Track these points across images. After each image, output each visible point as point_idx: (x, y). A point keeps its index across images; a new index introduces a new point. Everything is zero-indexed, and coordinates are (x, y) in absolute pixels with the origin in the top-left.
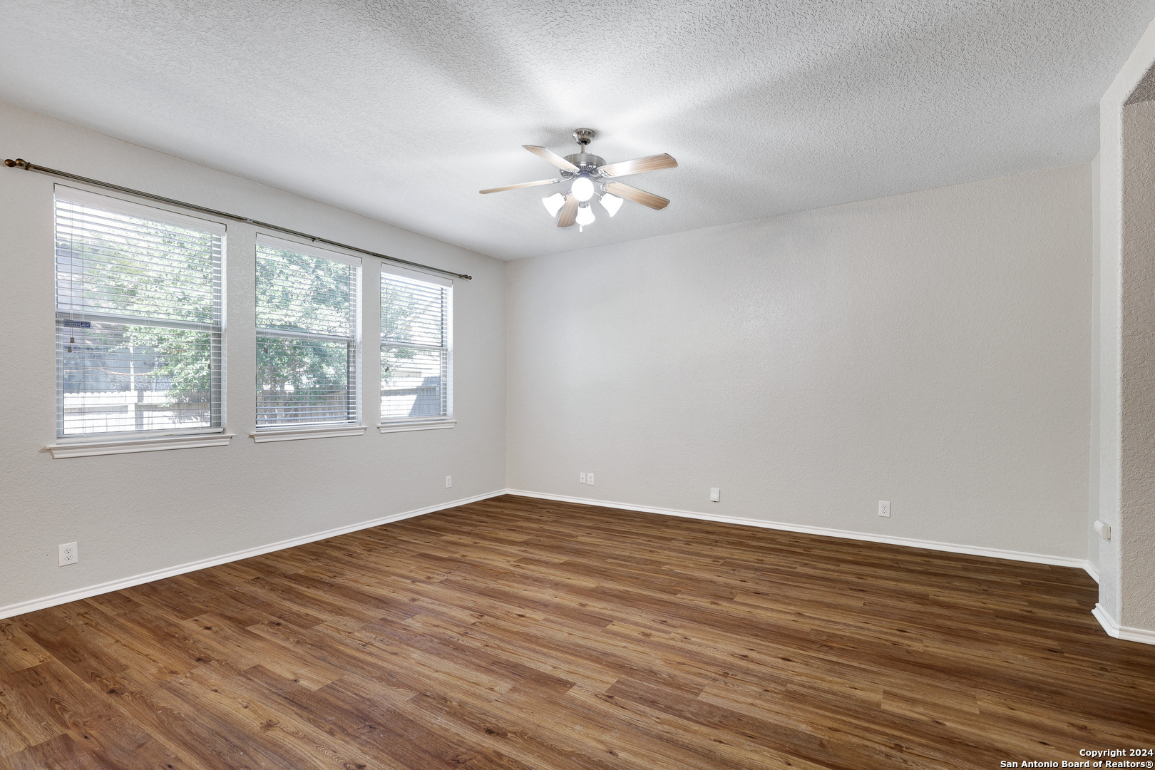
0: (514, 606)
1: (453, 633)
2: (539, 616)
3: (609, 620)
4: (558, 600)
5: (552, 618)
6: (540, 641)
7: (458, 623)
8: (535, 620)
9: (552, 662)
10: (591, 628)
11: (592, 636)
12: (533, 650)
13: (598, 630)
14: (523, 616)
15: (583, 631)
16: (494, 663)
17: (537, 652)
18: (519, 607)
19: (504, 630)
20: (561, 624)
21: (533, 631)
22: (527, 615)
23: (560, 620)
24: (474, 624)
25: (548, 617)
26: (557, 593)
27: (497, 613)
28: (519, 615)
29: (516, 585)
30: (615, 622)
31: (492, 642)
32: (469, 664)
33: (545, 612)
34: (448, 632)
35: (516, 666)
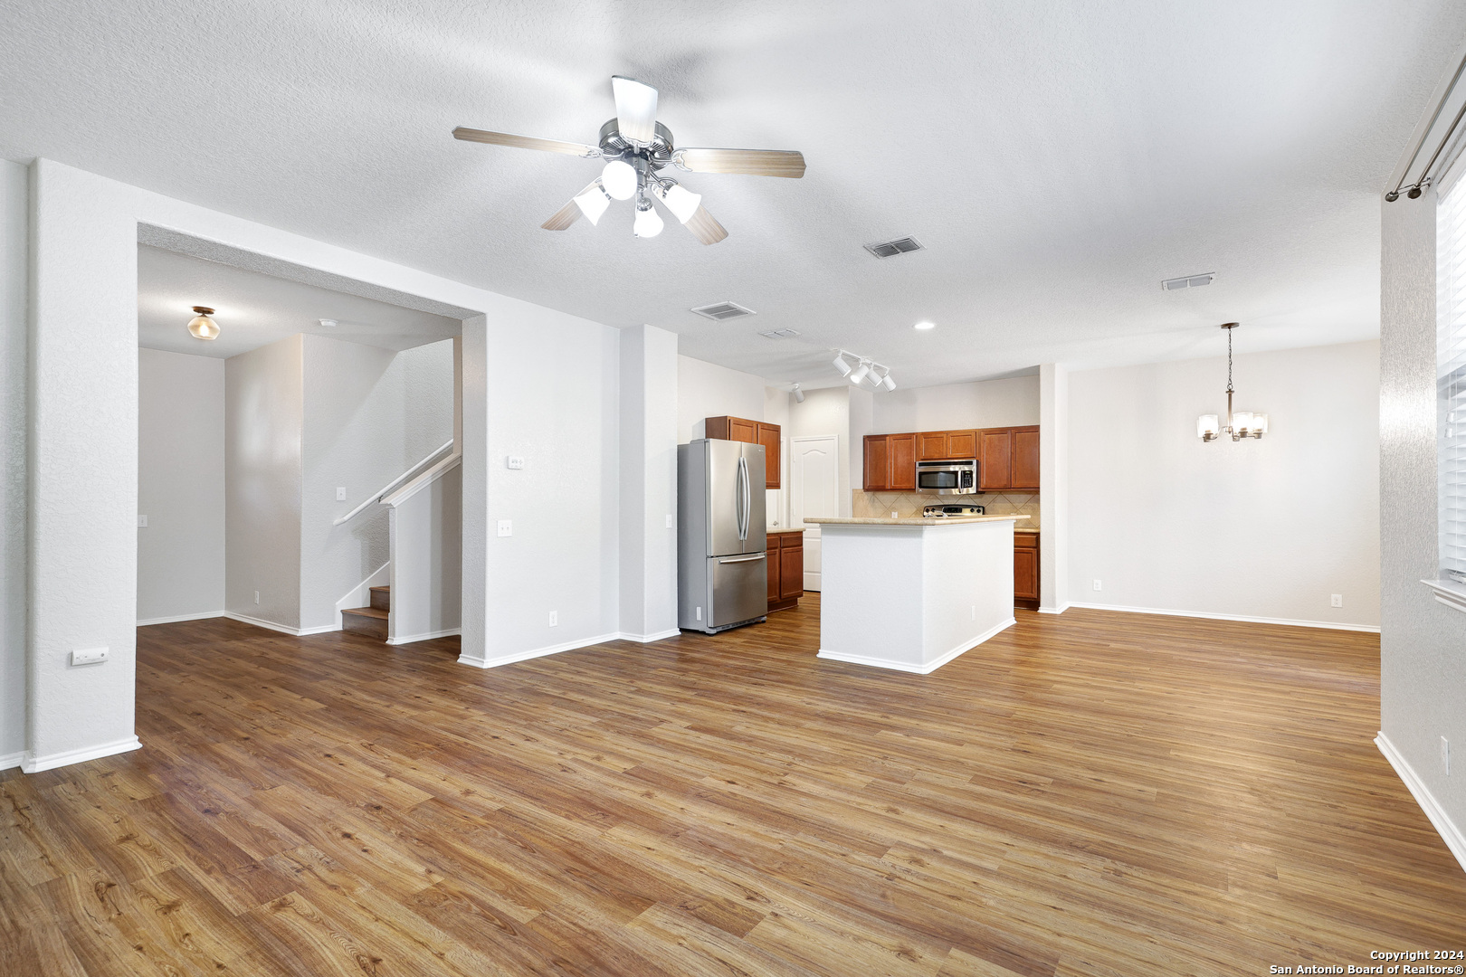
0: (742, 797)
1: (804, 766)
2: (709, 782)
3: (628, 775)
4: (681, 804)
5: (693, 779)
6: (709, 756)
7: (803, 775)
8: (714, 777)
9: (699, 741)
10: (653, 766)
11: (655, 759)
12: (717, 749)
13: (646, 764)
14: (729, 782)
15: (663, 764)
16: (751, 741)
17: (713, 748)
18: (735, 794)
19: (748, 767)
20: (684, 771)
21: (717, 765)
22: (723, 783)
23: (684, 776)
24: (786, 774)
25: (699, 780)
26: (678, 816)
27: (762, 787)
28: (734, 783)
29: (747, 837)
30: (620, 772)
31: (759, 757)
32: (773, 741)
33: (702, 786)
34: (810, 767)
35: (732, 739)
